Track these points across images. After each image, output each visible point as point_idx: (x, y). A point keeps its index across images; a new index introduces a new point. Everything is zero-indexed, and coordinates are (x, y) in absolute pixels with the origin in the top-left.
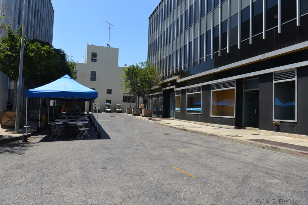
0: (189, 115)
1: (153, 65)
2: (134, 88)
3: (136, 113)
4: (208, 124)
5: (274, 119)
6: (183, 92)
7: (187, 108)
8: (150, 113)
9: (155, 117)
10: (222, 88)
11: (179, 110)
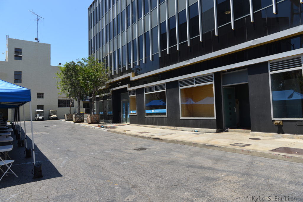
0: (149, 118)
3: (79, 119)
4: (178, 128)
5: (274, 117)
6: (140, 92)
7: (146, 110)
8: (97, 119)
9: (103, 123)
10: (195, 84)
11: (136, 113)
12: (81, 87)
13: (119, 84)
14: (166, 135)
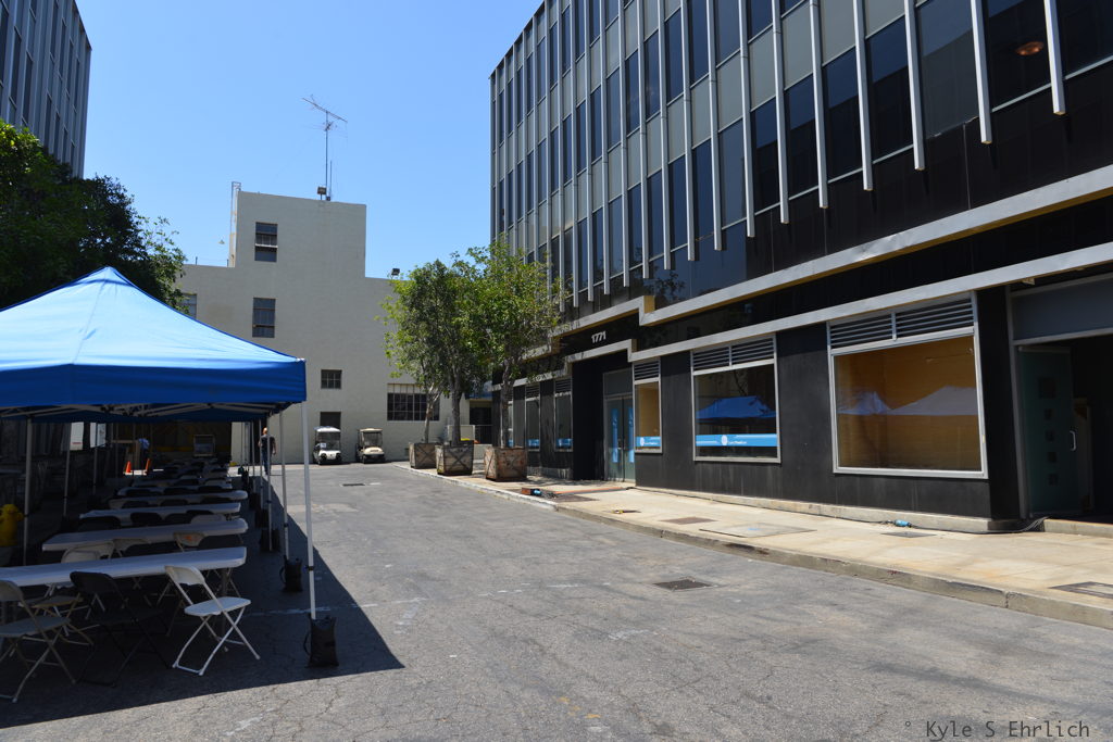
0: (710, 466)
2: (443, 358)
3: (454, 464)
4: (826, 508)
6: (675, 366)
7: (699, 437)
8: (519, 464)
9: (539, 478)
10: (894, 336)
11: (658, 448)
12: (465, 350)
13: (596, 337)
14: (778, 533)
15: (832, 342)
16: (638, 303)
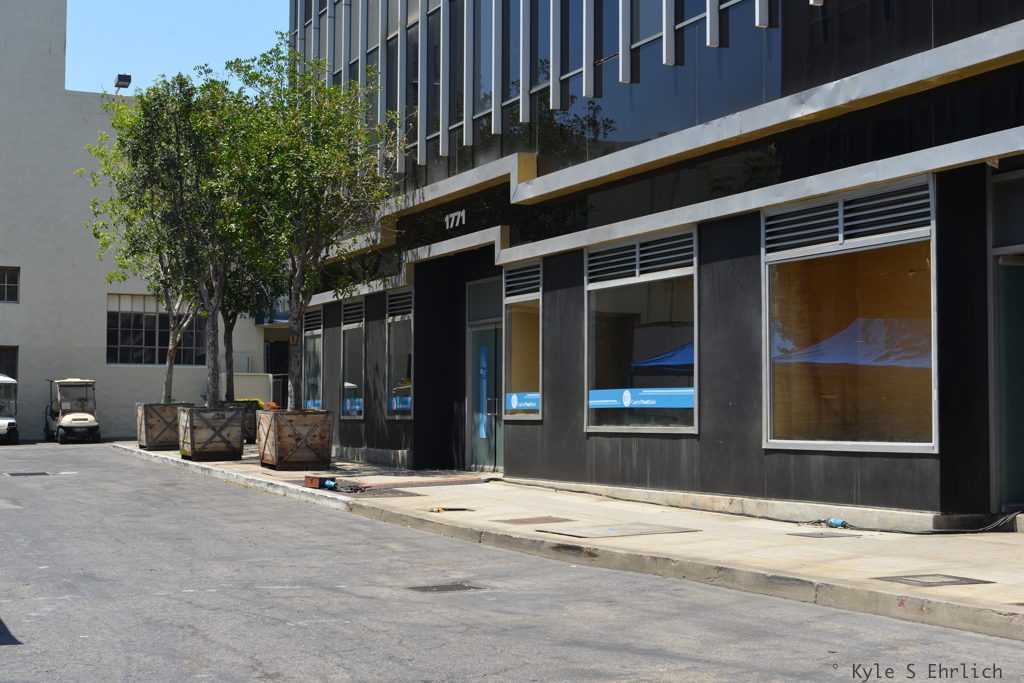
0: (606, 441)
1: (336, 78)
2: (191, 251)
6: (562, 272)
7: (593, 393)
11: (536, 411)
13: (451, 220)
15: (768, 242)
16: (508, 165)
